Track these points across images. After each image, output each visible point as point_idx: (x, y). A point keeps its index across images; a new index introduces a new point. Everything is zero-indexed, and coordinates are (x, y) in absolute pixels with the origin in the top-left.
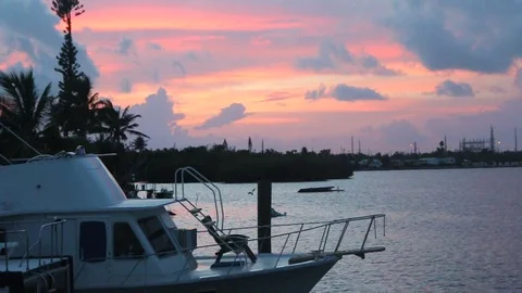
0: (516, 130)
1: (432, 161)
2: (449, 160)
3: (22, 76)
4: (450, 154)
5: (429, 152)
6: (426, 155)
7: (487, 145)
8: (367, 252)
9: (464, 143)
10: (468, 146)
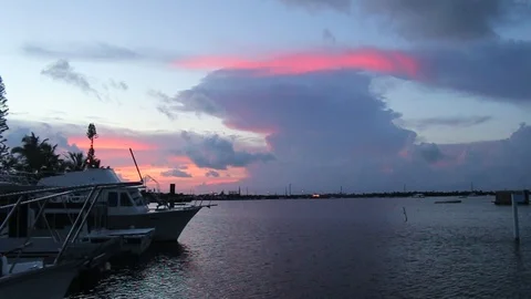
2: (225, 197)
6: (217, 196)
7: (238, 193)
8: (211, 206)
10: (231, 193)
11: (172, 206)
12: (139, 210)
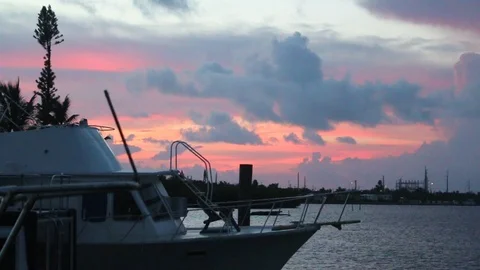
0: (448, 172)
1: (371, 197)
2: (387, 197)
3: (10, 87)
4: (388, 191)
5: (369, 189)
6: (366, 192)
7: (421, 186)
8: (345, 223)
9: (401, 183)
10: (404, 186)
11: (245, 220)
12: (161, 230)
